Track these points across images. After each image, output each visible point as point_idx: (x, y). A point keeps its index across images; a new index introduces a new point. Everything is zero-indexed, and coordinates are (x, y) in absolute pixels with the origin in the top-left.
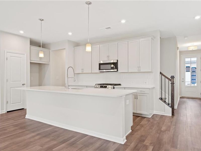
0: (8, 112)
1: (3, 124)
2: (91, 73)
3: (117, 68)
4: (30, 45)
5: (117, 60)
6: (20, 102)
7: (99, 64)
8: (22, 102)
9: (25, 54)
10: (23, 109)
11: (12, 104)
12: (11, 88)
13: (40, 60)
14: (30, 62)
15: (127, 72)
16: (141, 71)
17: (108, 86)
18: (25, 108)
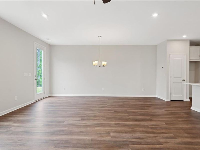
0: (171, 101)
1: (174, 110)
4: (190, 46)
6: (180, 95)
8: (182, 95)
9: (185, 54)
10: (183, 101)
11: (174, 95)
12: (173, 82)
13: (199, 58)
14: (190, 61)
18: (185, 100)
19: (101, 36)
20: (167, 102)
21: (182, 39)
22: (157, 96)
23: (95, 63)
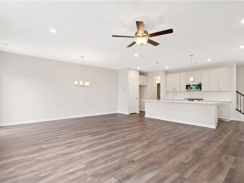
0: (130, 114)
2: (180, 92)
3: (201, 88)
4: (139, 74)
5: (201, 83)
6: (135, 109)
7: (186, 85)
9: (137, 80)
10: (136, 113)
11: (132, 109)
12: (131, 100)
14: (139, 85)
15: (209, 91)
16: (221, 90)
17: (194, 100)
18: (137, 113)
19: (83, 57)
20: (128, 115)
21: (136, 69)
22: (119, 112)
23: (76, 83)
